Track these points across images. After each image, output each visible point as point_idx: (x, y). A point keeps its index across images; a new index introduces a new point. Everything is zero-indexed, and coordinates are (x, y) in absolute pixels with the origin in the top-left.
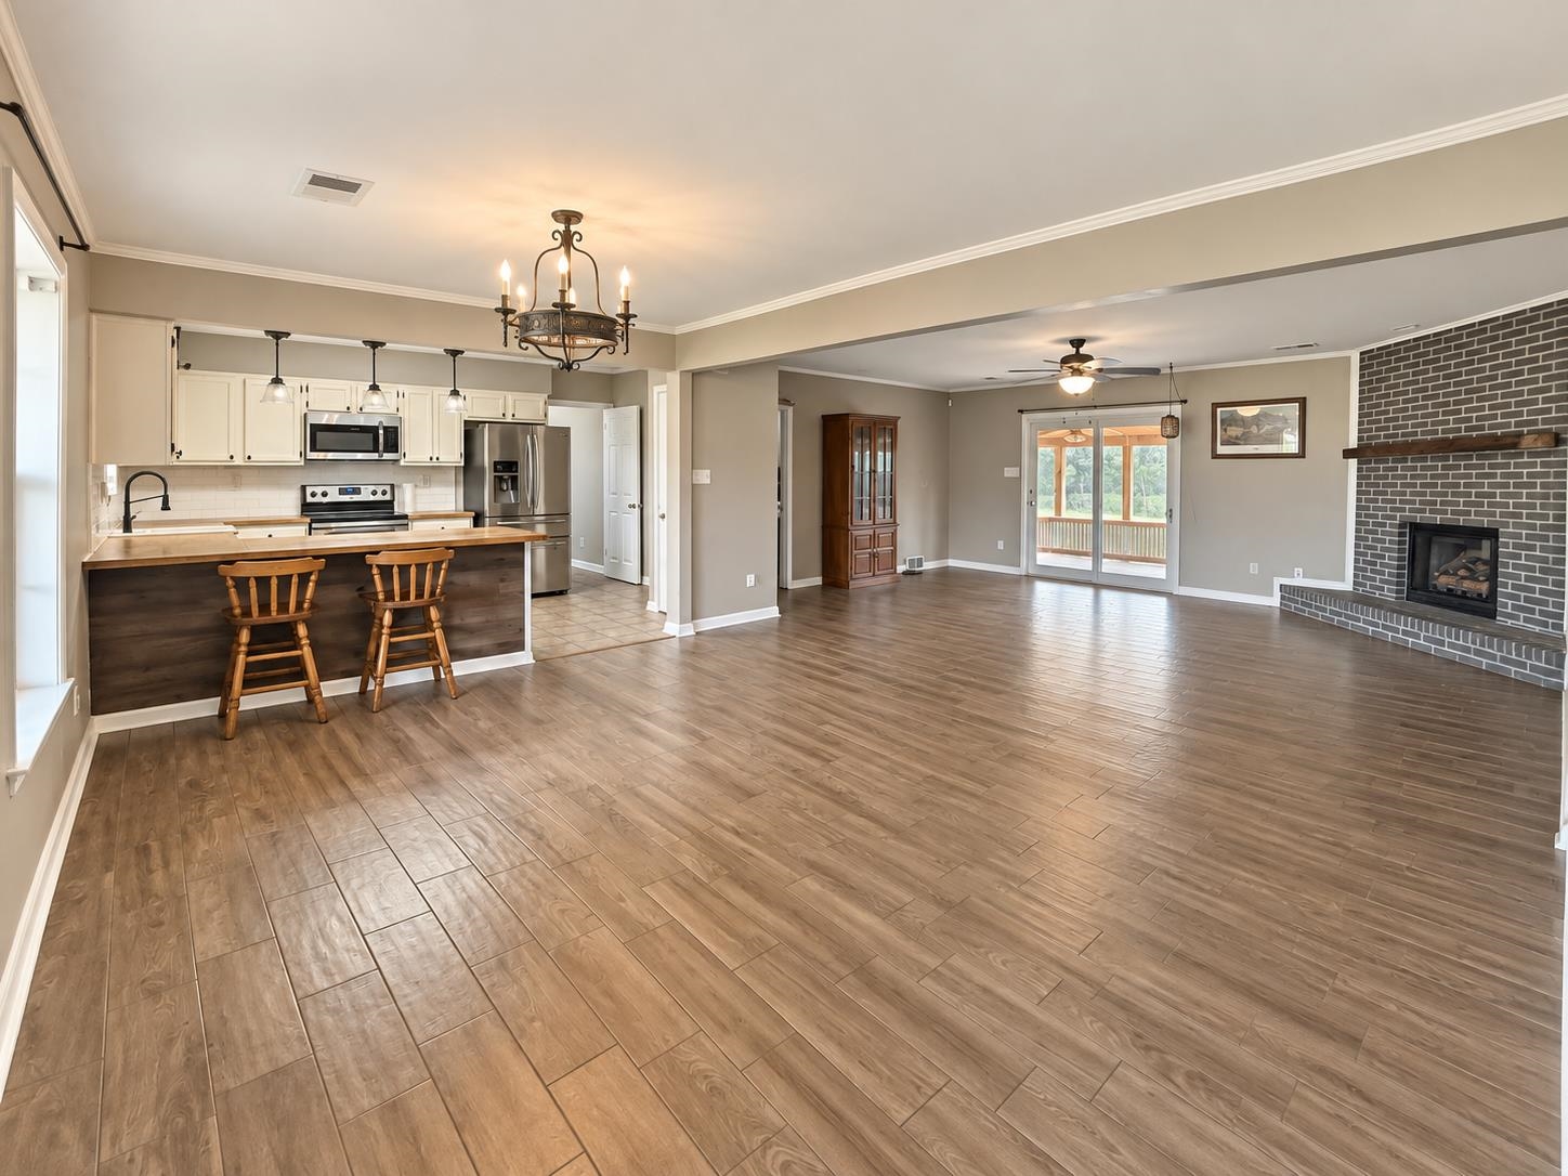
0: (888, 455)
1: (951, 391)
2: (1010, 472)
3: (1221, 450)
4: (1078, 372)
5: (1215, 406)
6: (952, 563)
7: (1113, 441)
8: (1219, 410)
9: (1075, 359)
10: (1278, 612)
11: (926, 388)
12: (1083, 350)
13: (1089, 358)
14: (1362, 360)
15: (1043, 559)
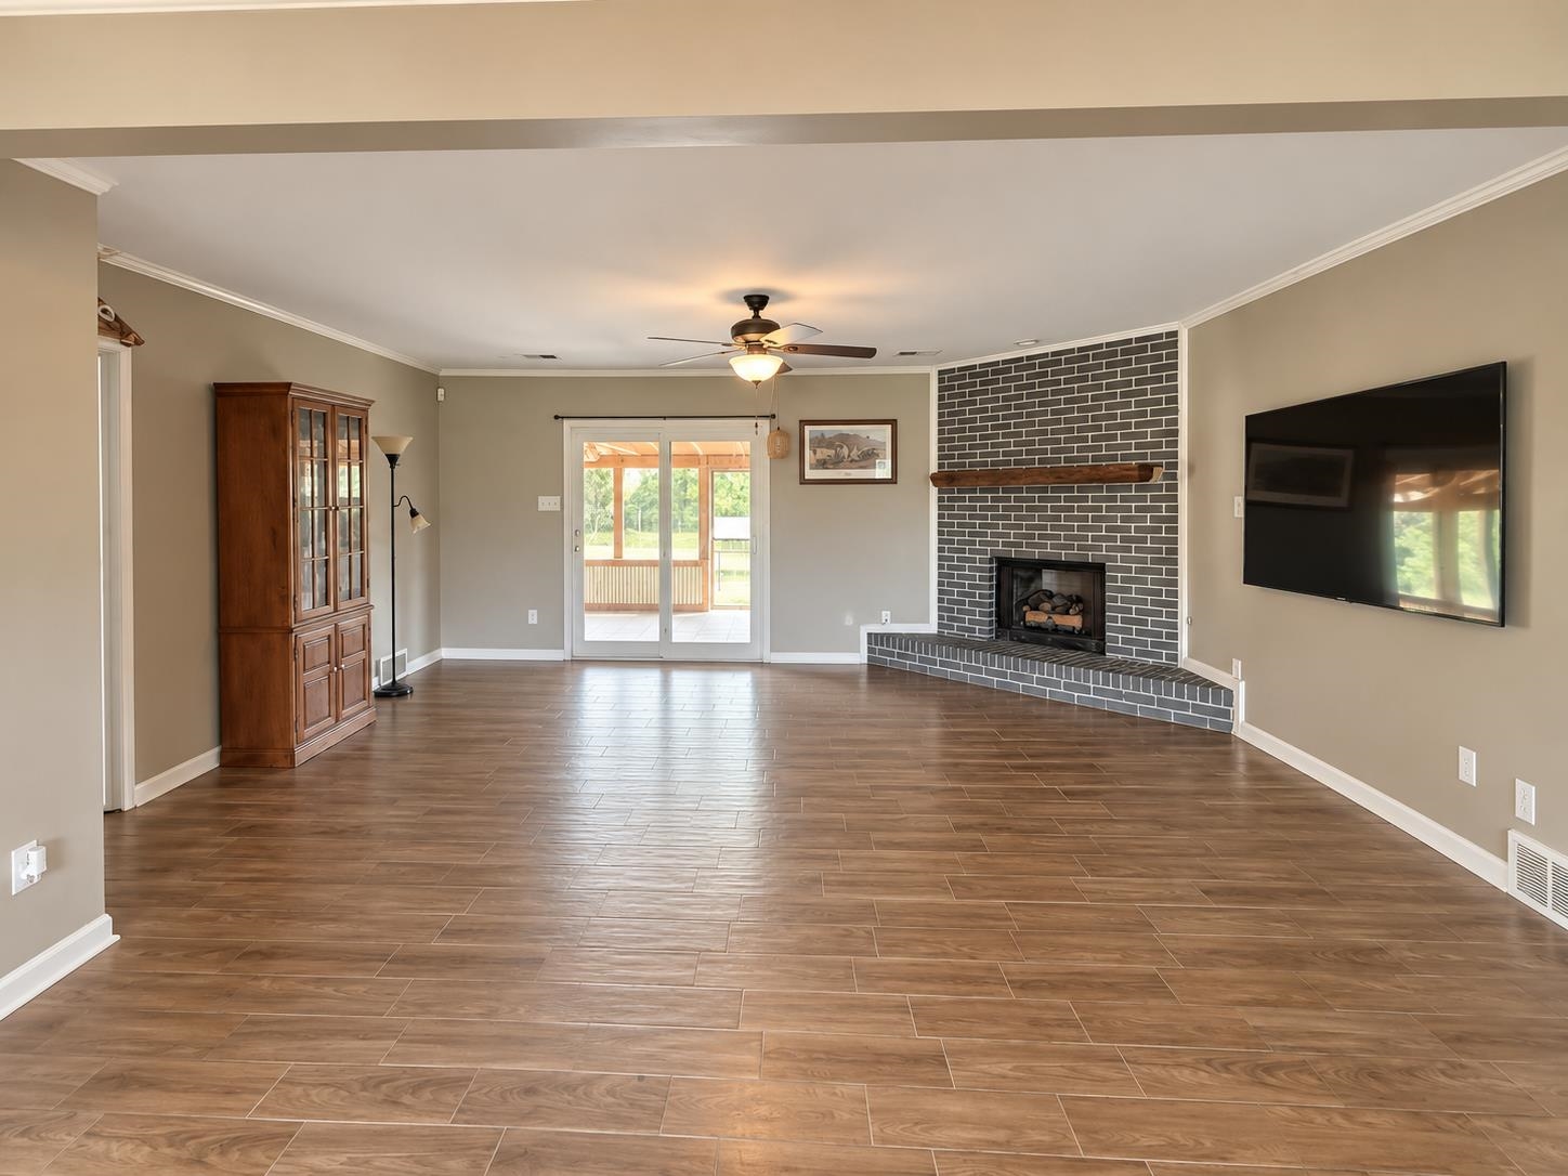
0: (356, 469)
1: (443, 373)
2: (547, 503)
3: (810, 474)
4: (757, 348)
5: (803, 423)
6: (446, 653)
7: (691, 459)
8: (808, 429)
9: (753, 328)
10: (865, 668)
11: (411, 363)
12: (765, 314)
13: (770, 327)
14: (941, 381)
15: (599, 629)
